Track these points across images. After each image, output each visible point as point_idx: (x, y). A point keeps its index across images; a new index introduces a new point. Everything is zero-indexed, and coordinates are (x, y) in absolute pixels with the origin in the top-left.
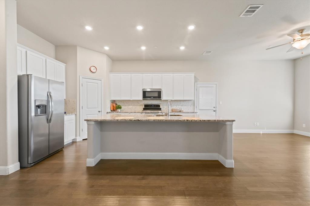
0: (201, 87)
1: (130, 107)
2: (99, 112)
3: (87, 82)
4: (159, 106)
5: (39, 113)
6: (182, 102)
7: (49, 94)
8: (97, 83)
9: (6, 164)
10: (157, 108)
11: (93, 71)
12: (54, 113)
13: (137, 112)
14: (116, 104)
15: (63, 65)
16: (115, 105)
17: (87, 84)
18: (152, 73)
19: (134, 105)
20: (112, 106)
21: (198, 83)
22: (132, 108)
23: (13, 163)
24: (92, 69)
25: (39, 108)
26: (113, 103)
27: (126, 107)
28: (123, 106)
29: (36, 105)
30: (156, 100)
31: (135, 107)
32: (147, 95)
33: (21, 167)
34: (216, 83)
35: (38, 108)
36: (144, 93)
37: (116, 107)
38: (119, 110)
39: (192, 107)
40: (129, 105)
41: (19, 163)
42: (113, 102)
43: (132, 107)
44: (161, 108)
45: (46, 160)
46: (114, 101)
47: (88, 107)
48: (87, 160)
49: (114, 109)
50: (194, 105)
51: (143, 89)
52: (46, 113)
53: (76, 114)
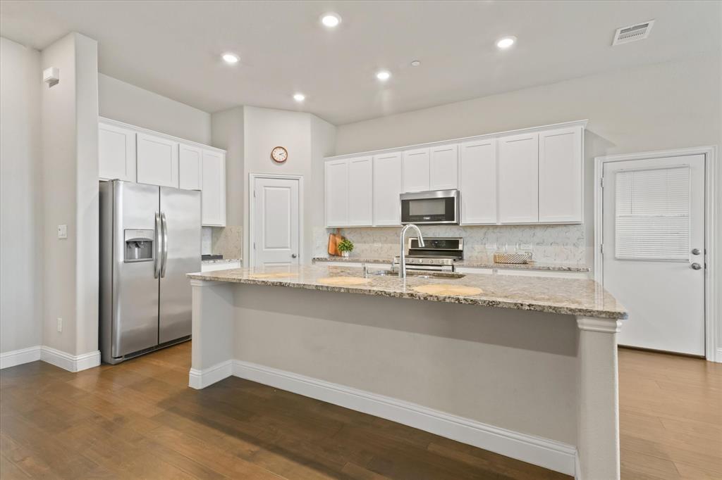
0: (622, 172)
1: (377, 245)
2: (294, 257)
3: (265, 186)
4: (455, 243)
5: (137, 257)
6: (539, 233)
7: (158, 219)
8: (289, 188)
9: (74, 352)
10: (451, 248)
11: (278, 160)
12: (169, 257)
13: (381, 260)
14: (343, 238)
15: (220, 155)
16: (339, 241)
17: (265, 190)
18: (430, 146)
19: (386, 242)
20: (331, 243)
21: (608, 158)
22: (381, 248)
23: (87, 350)
24: (279, 155)
25: (137, 246)
26: (334, 235)
27: (366, 246)
28: (359, 242)
29: (126, 240)
30: (446, 226)
31: (390, 245)
32: (414, 210)
33: (103, 362)
34: (704, 149)
35: (133, 246)
36: (405, 204)
37: (341, 244)
38: (346, 254)
39: (583, 248)
40: (374, 241)
41: (98, 353)
42: (337, 232)
43: (380, 245)
44: (461, 251)
45: (152, 355)
46: (339, 229)
47: (268, 246)
48: (191, 372)
49: (336, 251)
50: (591, 243)
51: (401, 195)
52: (151, 257)
53: (241, 261)
